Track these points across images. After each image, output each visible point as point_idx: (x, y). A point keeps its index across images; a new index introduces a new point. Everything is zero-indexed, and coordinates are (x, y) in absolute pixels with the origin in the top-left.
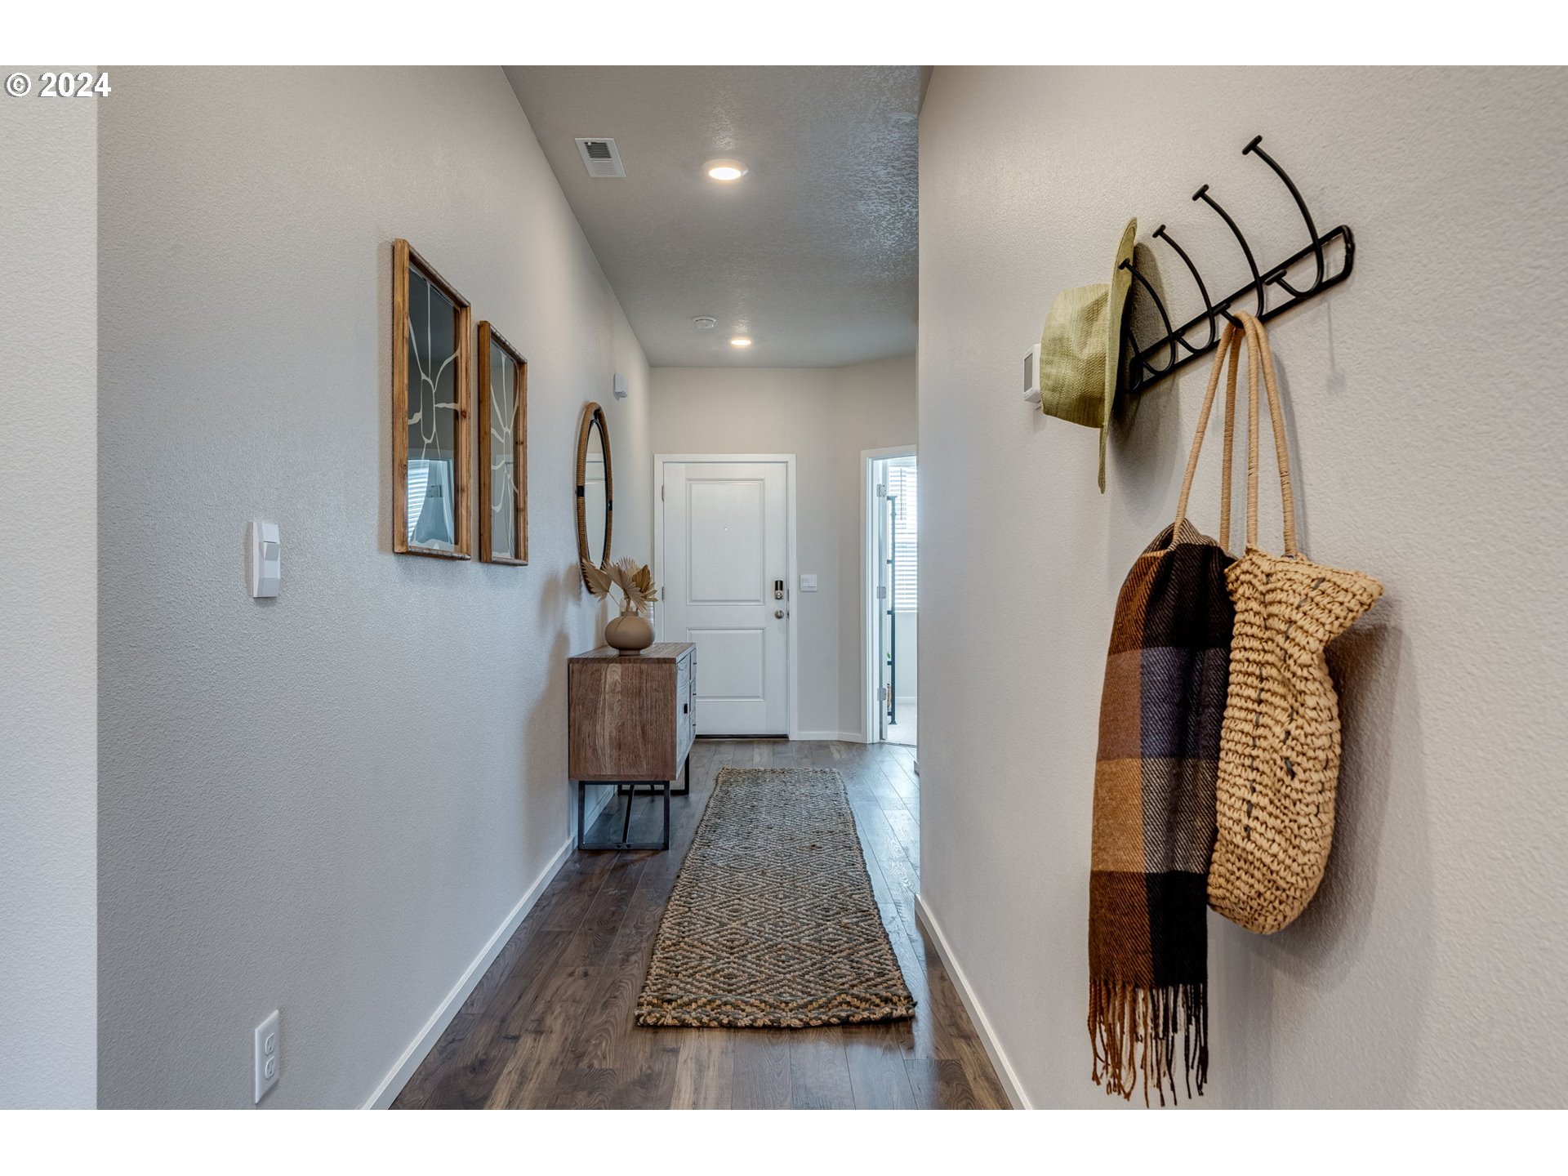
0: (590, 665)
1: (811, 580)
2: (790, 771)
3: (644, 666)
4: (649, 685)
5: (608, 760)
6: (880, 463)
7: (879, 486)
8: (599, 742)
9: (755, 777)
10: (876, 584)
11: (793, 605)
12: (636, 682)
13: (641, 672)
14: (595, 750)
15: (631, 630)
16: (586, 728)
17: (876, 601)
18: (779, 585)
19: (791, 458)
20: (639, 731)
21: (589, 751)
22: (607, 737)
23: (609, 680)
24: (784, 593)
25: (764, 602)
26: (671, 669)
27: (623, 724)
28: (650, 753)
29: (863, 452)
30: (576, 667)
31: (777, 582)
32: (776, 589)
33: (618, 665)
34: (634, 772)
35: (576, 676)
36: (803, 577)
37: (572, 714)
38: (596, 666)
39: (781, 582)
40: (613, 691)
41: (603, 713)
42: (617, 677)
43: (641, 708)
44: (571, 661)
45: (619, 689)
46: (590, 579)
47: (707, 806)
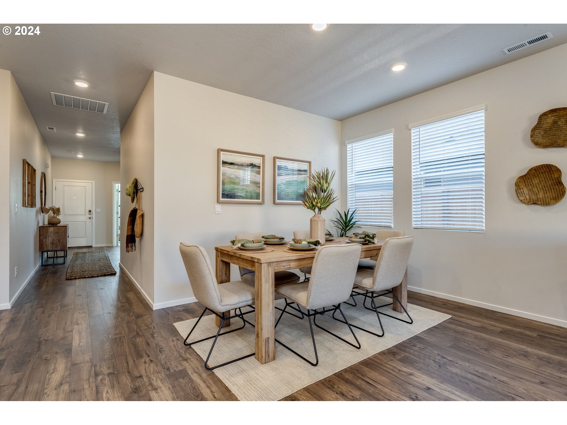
0: (45, 228)
1: (99, 210)
2: (93, 252)
3: (59, 228)
4: (60, 231)
5: (50, 247)
6: (117, 184)
7: (117, 189)
8: (47, 243)
9: (84, 253)
10: (116, 211)
11: (94, 216)
12: (57, 231)
13: (58, 229)
14: (46, 245)
15: (55, 220)
16: (44, 240)
17: (116, 215)
18: (90, 211)
19: (93, 182)
20: (58, 240)
21: (45, 245)
22: (49, 242)
23: (50, 230)
24: (91, 213)
25: (86, 215)
26: (66, 228)
27: (54, 239)
28: (60, 245)
29: (113, 182)
30: (41, 228)
31: (89, 211)
32: (89, 212)
33: (53, 228)
34: (57, 249)
35: (41, 230)
36: (96, 209)
37: (40, 238)
38: (47, 228)
39: (91, 211)
40: (51, 233)
41: (49, 237)
42: (52, 230)
43: (58, 236)
44: (40, 227)
45: (53, 232)
46: (43, 210)
47: (72, 258)
